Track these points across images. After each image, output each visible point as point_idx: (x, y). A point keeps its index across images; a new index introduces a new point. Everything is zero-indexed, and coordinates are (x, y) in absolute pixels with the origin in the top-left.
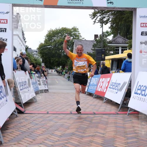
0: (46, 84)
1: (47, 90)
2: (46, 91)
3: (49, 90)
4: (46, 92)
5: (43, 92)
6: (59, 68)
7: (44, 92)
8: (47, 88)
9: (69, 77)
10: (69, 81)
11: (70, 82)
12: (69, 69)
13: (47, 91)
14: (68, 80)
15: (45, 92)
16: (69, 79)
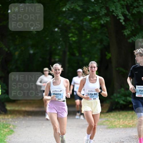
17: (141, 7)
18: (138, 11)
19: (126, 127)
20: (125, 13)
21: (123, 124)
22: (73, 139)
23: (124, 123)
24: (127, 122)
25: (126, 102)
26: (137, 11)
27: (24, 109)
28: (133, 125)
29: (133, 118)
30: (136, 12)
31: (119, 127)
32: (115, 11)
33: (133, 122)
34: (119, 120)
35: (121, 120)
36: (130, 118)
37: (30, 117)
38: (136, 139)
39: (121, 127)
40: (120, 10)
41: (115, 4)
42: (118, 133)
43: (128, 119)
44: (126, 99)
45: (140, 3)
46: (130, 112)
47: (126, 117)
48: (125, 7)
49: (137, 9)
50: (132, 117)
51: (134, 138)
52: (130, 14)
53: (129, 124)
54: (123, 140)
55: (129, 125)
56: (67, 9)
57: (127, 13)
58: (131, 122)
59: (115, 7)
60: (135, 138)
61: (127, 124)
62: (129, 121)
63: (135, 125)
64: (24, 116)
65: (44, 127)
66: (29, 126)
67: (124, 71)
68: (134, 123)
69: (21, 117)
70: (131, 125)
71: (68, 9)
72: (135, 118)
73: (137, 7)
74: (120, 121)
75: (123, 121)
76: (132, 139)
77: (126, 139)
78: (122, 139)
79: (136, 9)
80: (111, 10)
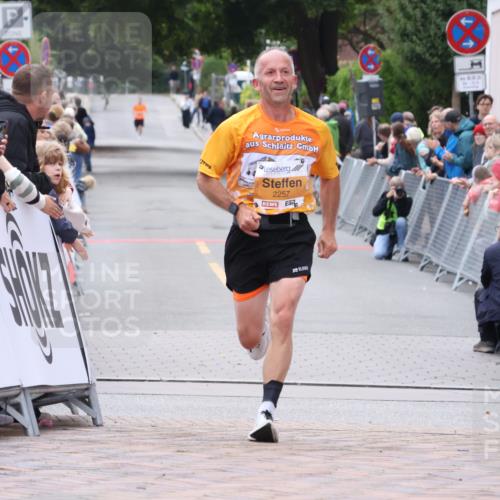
0: (61, 303)
1: (81, 396)
2: (57, 410)
3: (103, 397)
4: (61, 424)
5: (22, 431)
6: (244, 74)
7: (27, 418)
8: (67, 372)
9: (404, 205)
10: (394, 268)
11: (411, 270)
12: (404, 85)
13: (81, 413)
14: (388, 256)
15: (46, 425)
16: (393, 235)
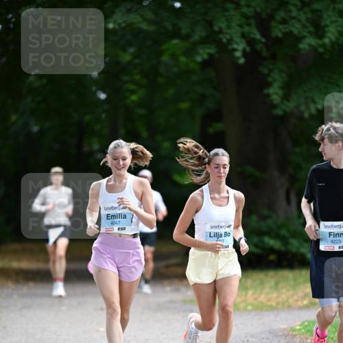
17: (294, 21)
18: (287, 30)
19: (260, 308)
20: (252, 36)
21: (255, 302)
22: (135, 336)
23: (256, 299)
24: (263, 298)
25: (263, 249)
26: (284, 31)
27: (16, 265)
28: (278, 303)
29: (280, 286)
30: (280, 35)
31: (245, 309)
32: (225, 31)
33: (278, 297)
34: (244, 293)
35: (250, 292)
36: (271, 288)
37: (31, 284)
38: (286, 336)
39: (249, 308)
40: (238, 28)
41: (226, 14)
42: (242, 324)
43: (266, 290)
44: (262, 242)
45: (290, 11)
46: (271, 273)
47: (262, 284)
48: (253, 22)
49: (285, 26)
50: (277, 284)
51: (281, 336)
52: (263, 40)
53: (269, 300)
54: (253, 340)
55: (269, 303)
56: (117, 27)
57: (258, 36)
58: (274, 295)
59: (227, 20)
60: (284, 334)
61: (264, 300)
62: (268, 294)
63: (283, 304)
64: (17, 281)
65: (64, 308)
66: (30, 307)
67: (257, 174)
68: (280, 300)
69: (11, 285)
70: (274, 304)
71: (119, 24)
72: (282, 288)
73: (284, 22)
74: (246, 294)
75: (253, 294)
76: (276, 336)
77: (263, 336)
78: (252, 336)
79: (281, 27)
80: (216, 28)
